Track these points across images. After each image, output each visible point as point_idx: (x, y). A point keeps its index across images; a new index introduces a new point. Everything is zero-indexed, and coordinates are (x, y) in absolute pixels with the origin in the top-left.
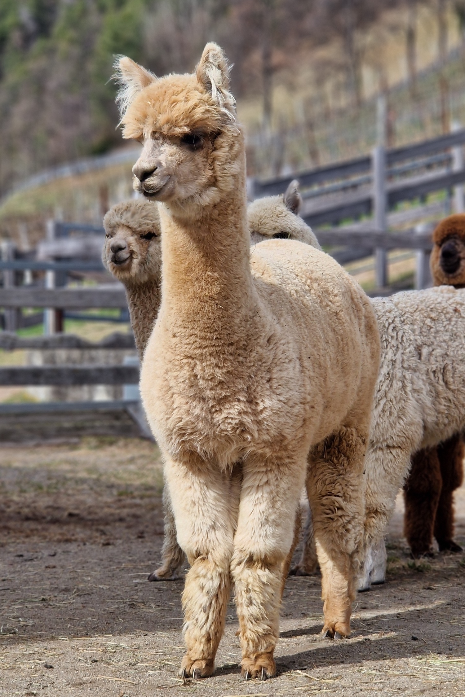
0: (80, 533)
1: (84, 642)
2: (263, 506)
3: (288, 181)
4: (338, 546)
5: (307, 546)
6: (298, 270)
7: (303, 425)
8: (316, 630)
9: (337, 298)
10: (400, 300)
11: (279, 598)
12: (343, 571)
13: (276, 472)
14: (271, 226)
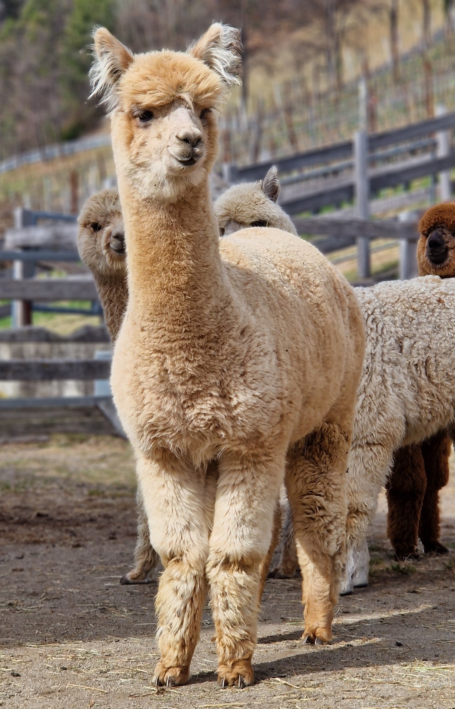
0: (49, 534)
1: (52, 649)
2: (239, 506)
3: (267, 166)
4: (320, 548)
5: (286, 547)
6: (277, 260)
7: (280, 421)
8: (296, 635)
9: (319, 288)
10: (381, 290)
11: (256, 601)
12: (324, 573)
13: (253, 470)
14: (248, 214)
